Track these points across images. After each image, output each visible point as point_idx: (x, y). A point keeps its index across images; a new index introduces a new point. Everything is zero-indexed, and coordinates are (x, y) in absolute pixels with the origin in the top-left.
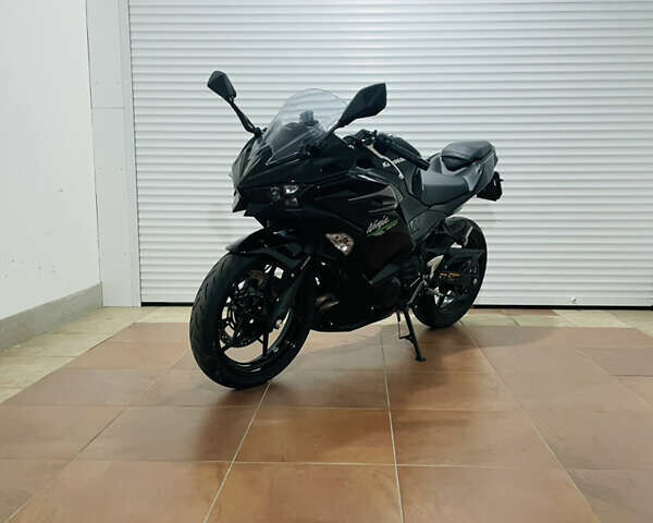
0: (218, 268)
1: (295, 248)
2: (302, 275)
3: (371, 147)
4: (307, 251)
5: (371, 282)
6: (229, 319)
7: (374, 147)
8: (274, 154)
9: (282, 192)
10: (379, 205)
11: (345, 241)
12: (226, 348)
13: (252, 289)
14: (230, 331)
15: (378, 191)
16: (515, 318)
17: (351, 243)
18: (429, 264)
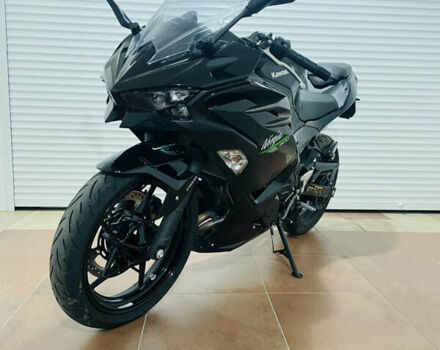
0: (87, 192)
1: (180, 166)
2: (187, 198)
3: (267, 51)
4: (193, 169)
5: (256, 202)
6: (100, 248)
7: (271, 51)
8: (158, 51)
9: (168, 99)
10: (276, 118)
11: (238, 159)
12: (96, 283)
13: (127, 213)
14: (101, 262)
15: (277, 102)
16: (357, 221)
17: (244, 161)
18: (302, 178)
